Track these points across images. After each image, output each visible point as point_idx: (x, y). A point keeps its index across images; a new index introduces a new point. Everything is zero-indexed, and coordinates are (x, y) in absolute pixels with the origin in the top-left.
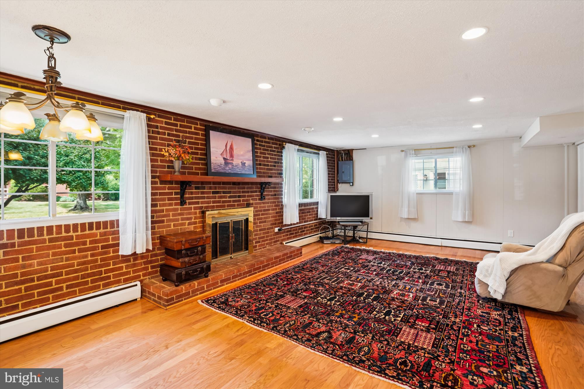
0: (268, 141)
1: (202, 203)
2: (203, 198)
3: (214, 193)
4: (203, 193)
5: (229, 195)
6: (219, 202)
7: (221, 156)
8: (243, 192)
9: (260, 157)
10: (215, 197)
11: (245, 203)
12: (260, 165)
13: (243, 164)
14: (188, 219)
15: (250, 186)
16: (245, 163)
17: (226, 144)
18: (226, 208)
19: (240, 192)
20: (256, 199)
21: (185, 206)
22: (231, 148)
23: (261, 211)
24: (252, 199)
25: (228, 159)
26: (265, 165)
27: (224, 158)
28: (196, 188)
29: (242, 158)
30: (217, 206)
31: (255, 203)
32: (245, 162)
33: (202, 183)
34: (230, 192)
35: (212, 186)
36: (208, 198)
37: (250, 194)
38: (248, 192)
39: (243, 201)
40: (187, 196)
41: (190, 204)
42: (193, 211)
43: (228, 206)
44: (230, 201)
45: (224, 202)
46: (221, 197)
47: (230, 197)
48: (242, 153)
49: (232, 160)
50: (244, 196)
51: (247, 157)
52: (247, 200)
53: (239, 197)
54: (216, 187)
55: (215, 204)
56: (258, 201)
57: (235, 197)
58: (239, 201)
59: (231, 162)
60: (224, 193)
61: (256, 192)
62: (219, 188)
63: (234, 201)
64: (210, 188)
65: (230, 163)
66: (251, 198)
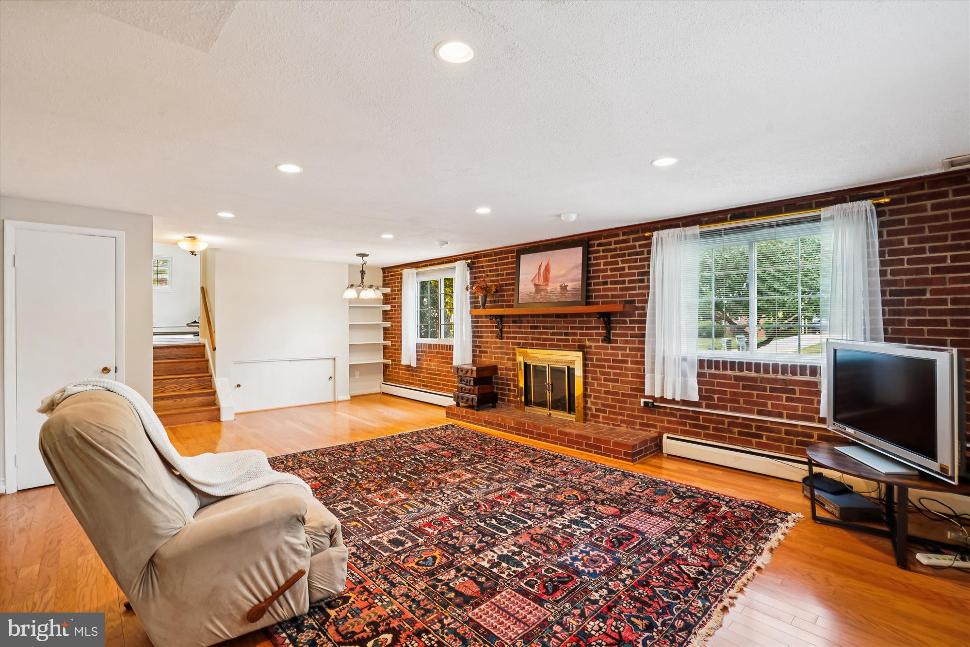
0: (625, 237)
1: (520, 338)
2: (521, 333)
3: (532, 327)
4: (520, 327)
5: (551, 331)
6: (539, 339)
7: (531, 283)
8: (572, 328)
9: (606, 270)
10: (534, 333)
11: (577, 344)
12: (605, 283)
13: (564, 288)
14: (506, 354)
15: (585, 319)
16: (567, 286)
17: (540, 266)
18: (548, 348)
19: (567, 328)
20: (598, 341)
21: (504, 340)
22: (547, 269)
23: (608, 361)
24: (588, 340)
25: (540, 285)
26: (616, 283)
27: (536, 285)
28: (514, 322)
29: (561, 279)
30: (537, 345)
31: (595, 346)
32: (566, 284)
33: (519, 316)
34: (552, 328)
35: (529, 319)
36: (526, 333)
37: (585, 331)
38: (581, 328)
39: (573, 341)
40: (505, 330)
41: (508, 338)
42: (511, 346)
43: (550, 345)
44: (553, 340)
45: (545, 340)
46: (541, 333)
47: (553, 334)
48: (563, 272)
49: (547, 285)
50: (575, 334)
51: (571, 277)
52: (580, 341)
53: (566, 334)
54: (534, 320)
55: (534, 342)
56: (601, 344)
57: (560, 334)
58: (568, 340)
59: (545, 287)
60: (544, 328)
61: (597, 328)
62: (538, 322)
63: (558, 340)
64: (528, 322)
65: (543, 289)
66: (587, 338)
